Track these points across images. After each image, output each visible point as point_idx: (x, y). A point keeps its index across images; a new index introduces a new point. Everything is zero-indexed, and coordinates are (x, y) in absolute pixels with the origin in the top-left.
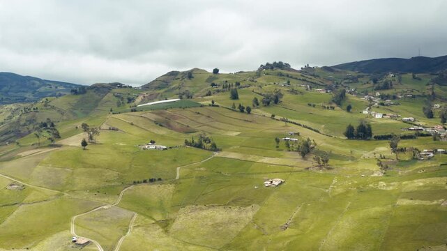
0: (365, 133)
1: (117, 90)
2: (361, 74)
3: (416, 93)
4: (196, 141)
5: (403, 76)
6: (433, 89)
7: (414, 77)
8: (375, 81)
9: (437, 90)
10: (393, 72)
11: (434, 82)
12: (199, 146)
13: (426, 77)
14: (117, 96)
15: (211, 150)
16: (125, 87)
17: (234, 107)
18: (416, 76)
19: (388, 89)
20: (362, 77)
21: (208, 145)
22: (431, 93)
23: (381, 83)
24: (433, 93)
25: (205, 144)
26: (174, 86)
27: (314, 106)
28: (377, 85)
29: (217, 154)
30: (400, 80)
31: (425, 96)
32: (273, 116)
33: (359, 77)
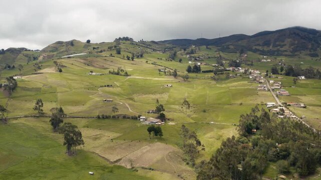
0: (197, 69)
1: (25, 52)
2: (174, 46)
3: (209, 56)
4: (116, 71)
5: (201, 47)
6: (219, 54)
7: (207, 48)
8: (185, 50)
9: (222, 54)
10: (194, 45)
11: (219, 50)
12: (118, 74)
13: (214, 48)
14: (26, 56)
15: (125, 76)
16: (29, 50)
17: (124, 57)
18: (208, 47)
19: (193, 53)
20: (175, 47)
21: (123, 73)
22: (219, 56)
23: (189, 50)
24: (220, 56)
25: (121, 72)
26: (62, 50)
27: (161, 59)
28: (186, 52)
29: (129, 77)
30: (199, 49)
31: (216, 58)
32: (147, 61)
33: (173, 47)
